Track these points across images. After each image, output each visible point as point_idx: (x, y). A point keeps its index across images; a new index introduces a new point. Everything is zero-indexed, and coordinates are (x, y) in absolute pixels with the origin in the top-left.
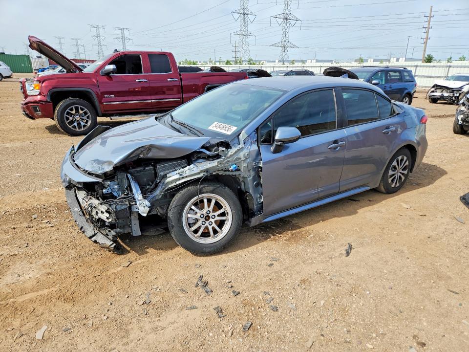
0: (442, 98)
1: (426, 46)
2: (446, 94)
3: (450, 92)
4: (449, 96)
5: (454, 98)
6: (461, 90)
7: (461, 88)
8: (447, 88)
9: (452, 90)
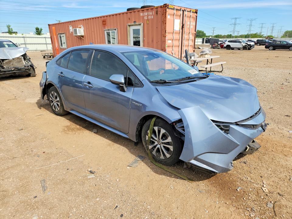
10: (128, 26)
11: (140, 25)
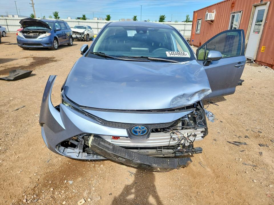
0: (77, 38)
1: (34, 8)
2: (78, 36)
3: (80, 35)
4: (80, 37)
5: (82, 38)
6: (84, 34)
7: (84, 32)
8: (78, 33)
9: (80, 34)
10: (253, 7)
11: (266, 4)
